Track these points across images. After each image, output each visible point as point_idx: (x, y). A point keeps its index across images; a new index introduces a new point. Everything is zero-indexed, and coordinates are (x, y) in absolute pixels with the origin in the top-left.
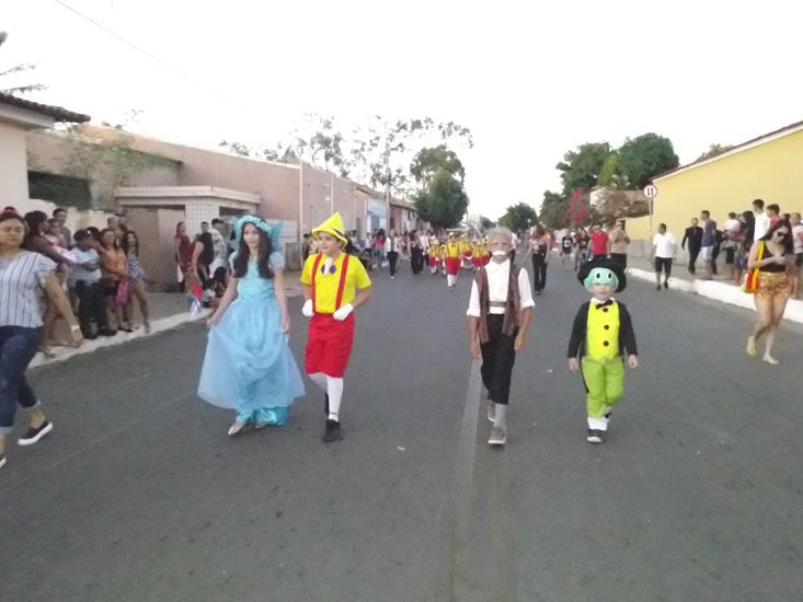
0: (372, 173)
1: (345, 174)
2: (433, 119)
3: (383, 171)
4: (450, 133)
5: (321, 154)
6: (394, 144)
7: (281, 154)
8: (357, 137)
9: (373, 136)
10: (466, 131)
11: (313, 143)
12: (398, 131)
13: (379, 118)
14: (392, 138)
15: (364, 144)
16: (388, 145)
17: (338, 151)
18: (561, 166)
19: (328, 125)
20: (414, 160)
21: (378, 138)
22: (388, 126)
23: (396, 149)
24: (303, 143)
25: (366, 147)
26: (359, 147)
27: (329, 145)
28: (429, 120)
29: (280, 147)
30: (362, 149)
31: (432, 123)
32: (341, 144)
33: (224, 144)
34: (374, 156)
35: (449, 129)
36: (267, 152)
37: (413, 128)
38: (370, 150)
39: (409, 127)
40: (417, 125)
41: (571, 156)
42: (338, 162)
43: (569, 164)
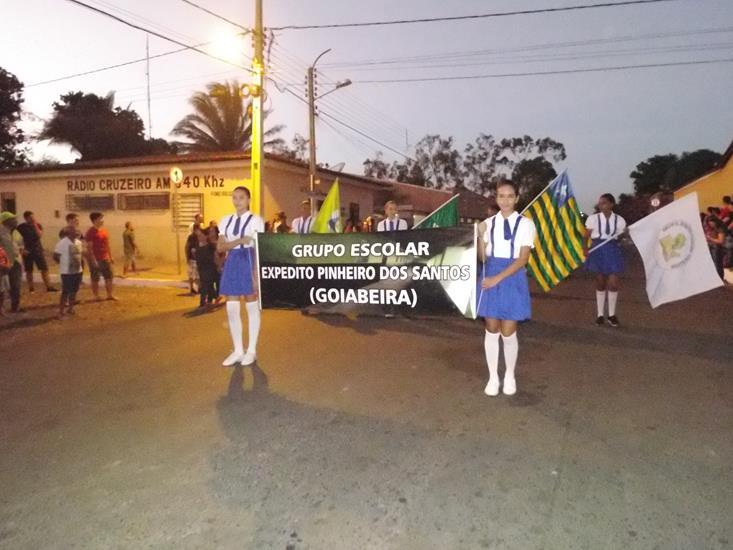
0: (480, 182)
1: (459, 183)
2: (532, 137)
3: (490, 180)
4: (546, 148)
5: (442, 167)
6: (499, 158)
7: (410, 169)
8: (470, 154)
9: (481, 152)
10: (558, 146)
11: (435, 159)
12: (503, 148)
13: (487, 138)
14: (497, 153)
15: (474, 158)
16: (494, 159)
17: (455, 165)
18: (633, 175)
19: (446, 145)
20: (515, 170)
21: (486, 154)
22: (494, 144)
23: (500, 162)
24: (426, 159)
25: (477, 160)
26: (470, 161)
27: (447, 160)
28: (528, 139)
29: (410, 164)
30: (474, 163)
31: (531, 140)
32: (457, 160)
33: (367, 162)
34: (483, 168)
35: (545, 144)
36: (399, 167)
37: (515, 145)
38: (480, 163)
39: (512, 145)
40: (518, 142)
41: (642, 166)
42: (454, 173)
43: (641, 172)
